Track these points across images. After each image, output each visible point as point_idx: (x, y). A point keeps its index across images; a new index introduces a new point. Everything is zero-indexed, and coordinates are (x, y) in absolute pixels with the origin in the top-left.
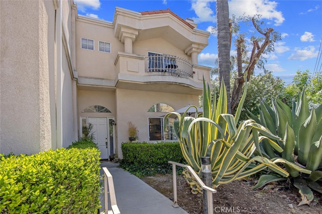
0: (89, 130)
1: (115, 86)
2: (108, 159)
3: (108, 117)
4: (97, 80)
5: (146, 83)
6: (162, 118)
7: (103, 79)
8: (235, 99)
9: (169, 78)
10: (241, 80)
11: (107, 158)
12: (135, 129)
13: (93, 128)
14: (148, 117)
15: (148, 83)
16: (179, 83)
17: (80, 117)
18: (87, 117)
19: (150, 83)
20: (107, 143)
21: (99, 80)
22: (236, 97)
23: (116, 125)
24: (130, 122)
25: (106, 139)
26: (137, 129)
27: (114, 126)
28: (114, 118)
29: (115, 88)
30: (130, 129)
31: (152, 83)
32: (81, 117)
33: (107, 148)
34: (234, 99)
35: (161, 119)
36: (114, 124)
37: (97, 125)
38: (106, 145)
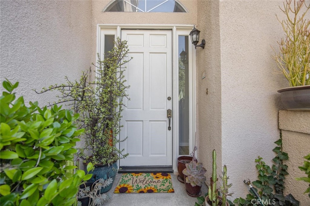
2: (171, 167)
3: (177, 28)
11: (169, 162)
17: (98, 28)
18: (116, 29)
20: (170, 113)
23: (202, 44)
25: (169, 99)
32: (101, 28)
33: (169, 128)
36: (198, 44)
37: (143, 53)
38: (167, 119)
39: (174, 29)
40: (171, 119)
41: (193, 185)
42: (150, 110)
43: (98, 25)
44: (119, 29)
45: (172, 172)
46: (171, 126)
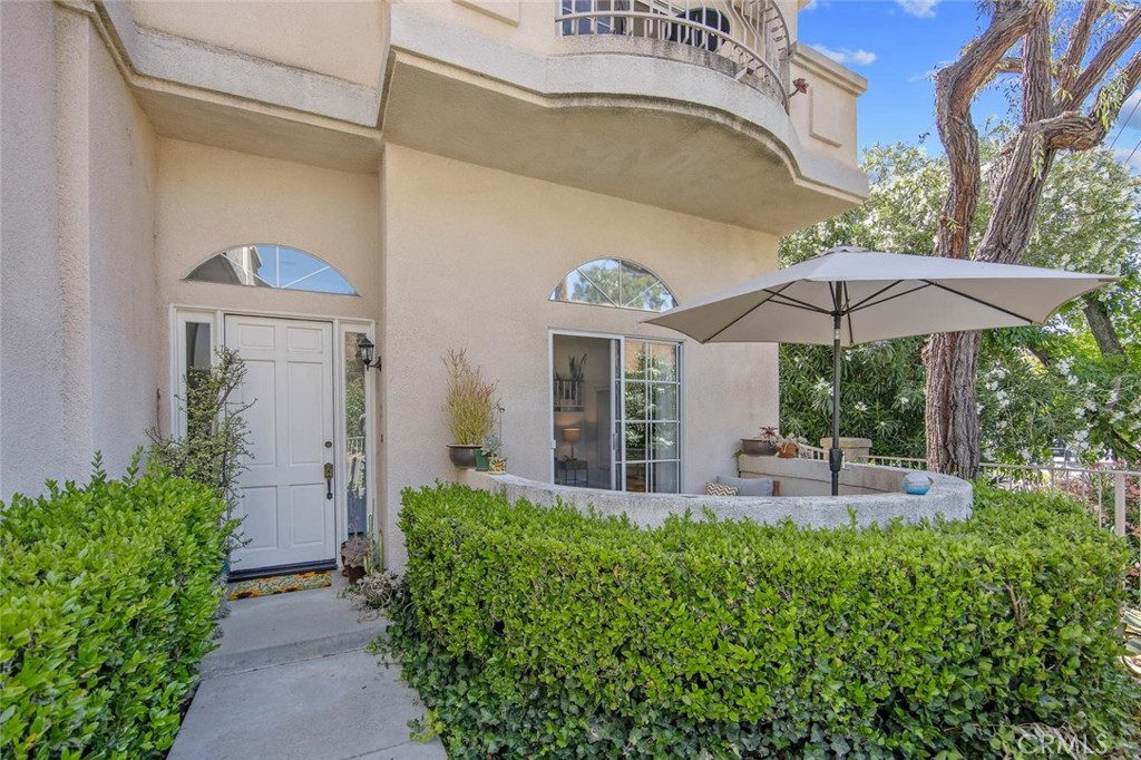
0: (222, 393)
1: (379, 127)
2: (334, 561)
3: (341, 322)
4: (266, 69)
5: (559, 104)
6: (618, 341)
7: (303, 70)
8: (1012, 246)
9: (692, 81)
10: (1060, 132)
11: (329, 555)
12: (488, 394)
13: (245, 378)
14: (551, 332)
15: (575, 103)
16: (746, 124)
17: (172, 311)
18: (214, 312)
19: (584, 103)
20: (329, 471)
21: (280, 69)
22: (1016, 235)
23: (379, 366)
24: (457, 352)
25: (328, 445)
26: (493, 398)
27: (370, 374)
28: (373, 326)
29: (377, 136)
30: (456, 392)
31: (595, 103)
32: (179, 309)
33: (329, 496)
34: (1005, 246)
35: (613, 345)
36: (371, 364)
37: (274, 361)
38: (325, 481)
39: (336, 322)
40: (332, 480)
41: (353, 566)
42: (291, 465)
43: (171, 306)
44: (220, 315)
45: (335, 568)
46: (332, 491)
